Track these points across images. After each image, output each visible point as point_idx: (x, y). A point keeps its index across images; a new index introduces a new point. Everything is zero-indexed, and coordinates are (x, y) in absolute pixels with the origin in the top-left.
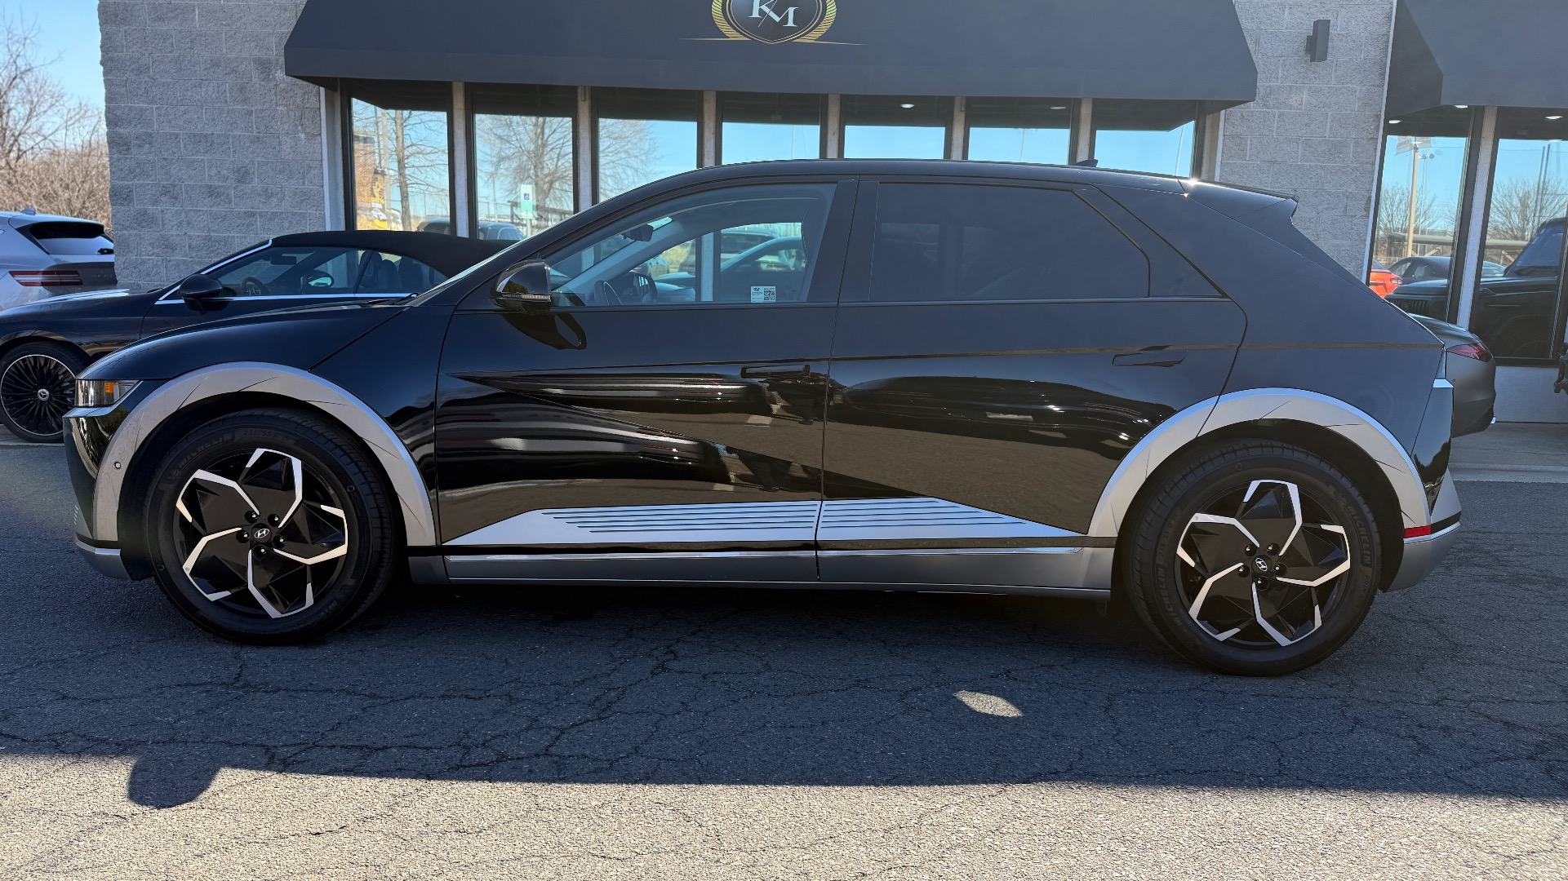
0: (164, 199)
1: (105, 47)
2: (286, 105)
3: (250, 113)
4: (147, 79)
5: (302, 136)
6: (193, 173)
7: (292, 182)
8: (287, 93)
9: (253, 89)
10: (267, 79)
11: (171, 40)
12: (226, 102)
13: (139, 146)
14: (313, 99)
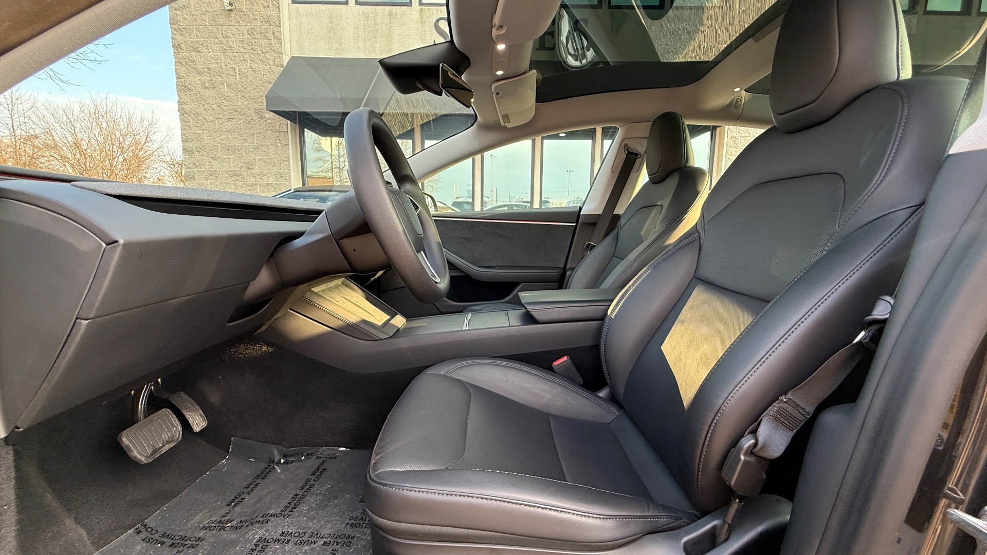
0: (211, 177)
1: (180, 103)
2: (271, 130)
3: (253, 135)
4: (201, 118)
5: (280, 145)
6: (225, 164)
7: (274, 167)
8: (271, 124)
9: (254, 122)
10: (261, 117)
11: (212, 99)
12: (241, 129)
13: (198, 151)
14: (285, 127)
